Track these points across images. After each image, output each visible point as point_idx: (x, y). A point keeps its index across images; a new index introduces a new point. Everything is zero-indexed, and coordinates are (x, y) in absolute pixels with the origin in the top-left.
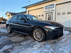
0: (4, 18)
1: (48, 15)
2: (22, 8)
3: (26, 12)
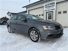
0: (7, 18)
1: (48, 14)
2: (23, 7)
3: (26, 12)
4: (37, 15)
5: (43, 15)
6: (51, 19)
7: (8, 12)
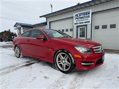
0: (11, 32)
1: (80, 29)
2: (40, 17)
3: (45, 24)
4: (63, 30)
5: (71, 30)
6: (84, 37)
7: (17, 23)
